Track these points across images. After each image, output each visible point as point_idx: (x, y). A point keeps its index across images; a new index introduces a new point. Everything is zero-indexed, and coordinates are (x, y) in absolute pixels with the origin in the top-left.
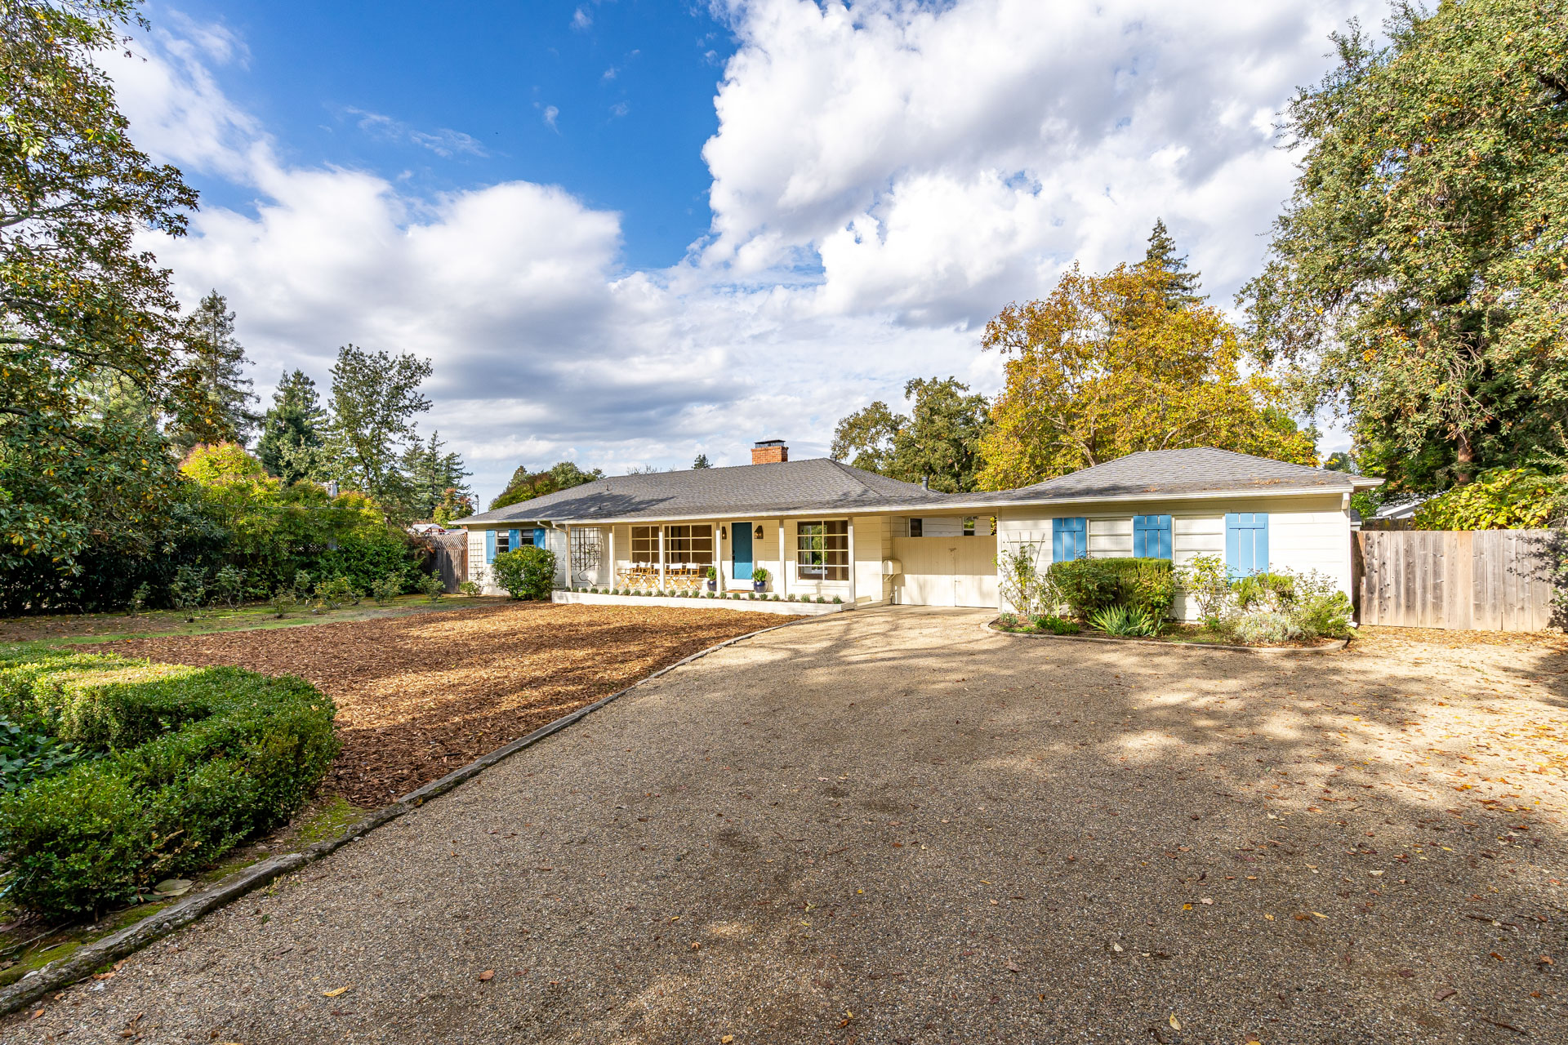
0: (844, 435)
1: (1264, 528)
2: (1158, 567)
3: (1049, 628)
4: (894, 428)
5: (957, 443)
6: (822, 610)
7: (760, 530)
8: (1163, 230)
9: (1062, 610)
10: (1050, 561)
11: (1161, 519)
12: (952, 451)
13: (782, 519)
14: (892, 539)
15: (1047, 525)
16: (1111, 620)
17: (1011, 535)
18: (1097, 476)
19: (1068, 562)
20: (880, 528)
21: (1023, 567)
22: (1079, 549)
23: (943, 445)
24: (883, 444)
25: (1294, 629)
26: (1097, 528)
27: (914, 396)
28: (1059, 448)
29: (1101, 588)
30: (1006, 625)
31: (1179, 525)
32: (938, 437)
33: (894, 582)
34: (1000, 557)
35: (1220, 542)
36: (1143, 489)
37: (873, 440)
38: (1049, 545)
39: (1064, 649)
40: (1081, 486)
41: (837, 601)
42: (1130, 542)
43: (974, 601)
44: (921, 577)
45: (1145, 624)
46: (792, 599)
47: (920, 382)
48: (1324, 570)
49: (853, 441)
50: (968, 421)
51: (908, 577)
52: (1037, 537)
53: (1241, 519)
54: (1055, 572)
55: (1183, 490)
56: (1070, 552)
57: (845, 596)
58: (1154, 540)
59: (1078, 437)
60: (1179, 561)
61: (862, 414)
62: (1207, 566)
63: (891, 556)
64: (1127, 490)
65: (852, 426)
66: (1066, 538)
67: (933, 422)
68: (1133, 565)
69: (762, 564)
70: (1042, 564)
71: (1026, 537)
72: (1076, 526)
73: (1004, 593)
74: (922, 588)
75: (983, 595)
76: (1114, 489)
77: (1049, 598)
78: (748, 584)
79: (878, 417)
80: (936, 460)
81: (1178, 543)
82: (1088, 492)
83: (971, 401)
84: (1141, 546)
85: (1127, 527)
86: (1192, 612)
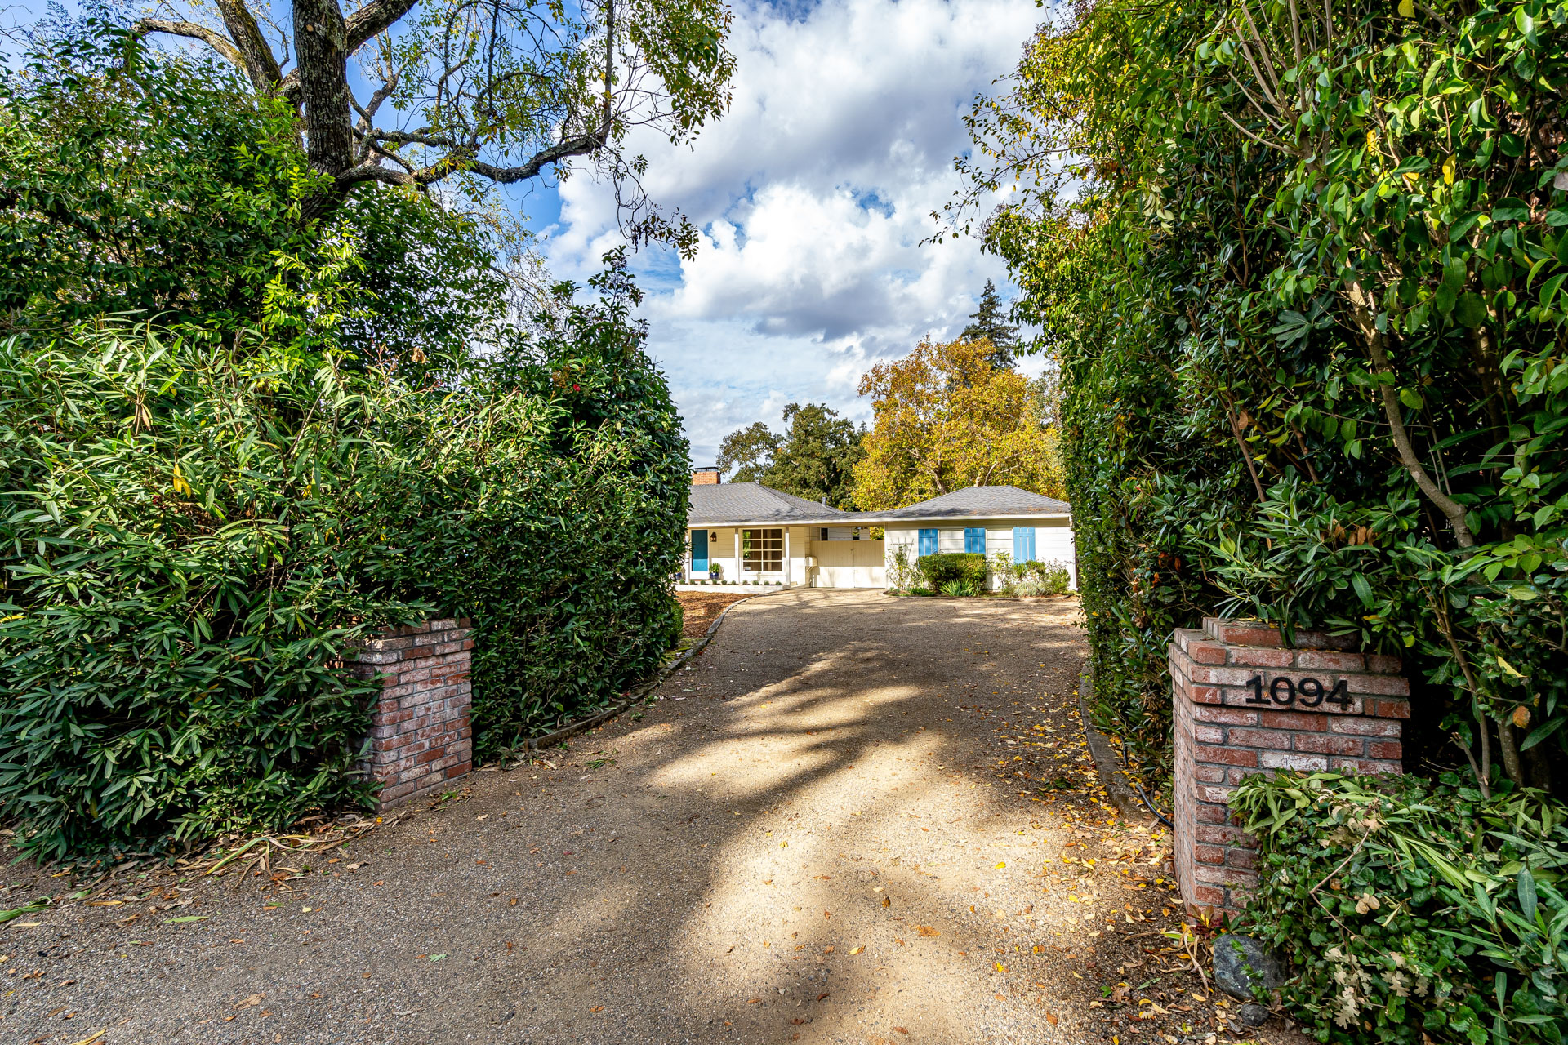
0: (727, 450)
1: (1033, 536)
2: (977, 558)
3: (919, 594)
4: (773, 446)
5: (828, 461)
6: (769, 589)
7: (714, 535)
8: (992, 288)
9: (925, 585)
10: (917, 555)
11: (979, 530)
12: (823, 469)
13: (737, 528)
14: (811, 542)
15: (915, 534)
16: (952, 587)
17: (893, 540)
18: (945, 502)
19: (928, 555)
20: (804, 536)
21: (901, 559)
22: (933, 547)
23: (815, 463)
24: (762, 460)
25: (1042, 589)
26: (944, 536)
27: (791, 420)
28: (915, 473)
29: (947, 570)
30: (895, 593)
31: (990, 534)
32: (811, 455)
33: (812, 571)
34: (887, 553)
35: (1010, 544)
36: (969, 512)
37: (753, 456)
38: (916, 546)
39: (928, 602)
40: (934, 509)
41: (779, 584)
42: (962, 544)
43: (867, 584)
44: (831, 569)
45: (970, 589)
46: (745, 583)
47: (795, 407)
48: (1061, 559)
49: (736, 456)
50: (838, 442)
51: (822, 569)
52: (909, 541)
53: (1022, 531)
54: (922, 563)
55: (992, 513)
56: (928, 550)
57: (784, 581)
58: (976, 542)
59: (928, 468)
60: (989, 555)
61: (744, 432)
62: (1003, 557)
63: (810, 554)
64: (961, 512)
65: (735, 443)
66: (926, 541)
67: (807, 442)
68: (962, 557)
69: (715, 560)
70: (912, 557)
71: (902, 541)
72: (932, 534)
73: (889, 576)
74: (831, 575)
75: (873, 579)
76: (953, 512)
77: (916, 579)
78: (705, 575)
79: (759, 436)
80: (811, 477)
81: (989, 544)
82: (938, 513)
83: (838, 424)
84: (969, 546)
85: (960, 535)
86: (996, 584)
